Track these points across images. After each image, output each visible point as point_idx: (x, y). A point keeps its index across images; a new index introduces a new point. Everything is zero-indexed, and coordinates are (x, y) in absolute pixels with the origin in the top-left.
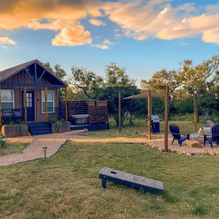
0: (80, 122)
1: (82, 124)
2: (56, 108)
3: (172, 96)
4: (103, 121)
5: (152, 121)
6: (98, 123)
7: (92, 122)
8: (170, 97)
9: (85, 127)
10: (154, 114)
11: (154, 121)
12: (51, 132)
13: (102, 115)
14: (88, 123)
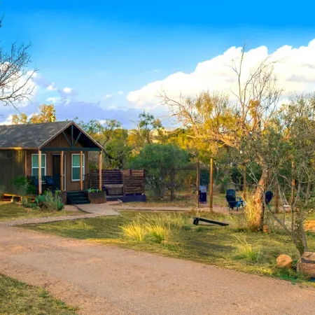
0: (113, 192)
1: (115, 195)
2: (86, 175)
3: (218, 168)
4: (138, 192)
5: (200, 192)
6: (132, 194)
7: (126, 193)
8: (216, 169)
9: (119, 198)
10: (202, 185)
11: (202, 192)
12: (89, 202)
13: (138, 186)
14: (122, 194)
